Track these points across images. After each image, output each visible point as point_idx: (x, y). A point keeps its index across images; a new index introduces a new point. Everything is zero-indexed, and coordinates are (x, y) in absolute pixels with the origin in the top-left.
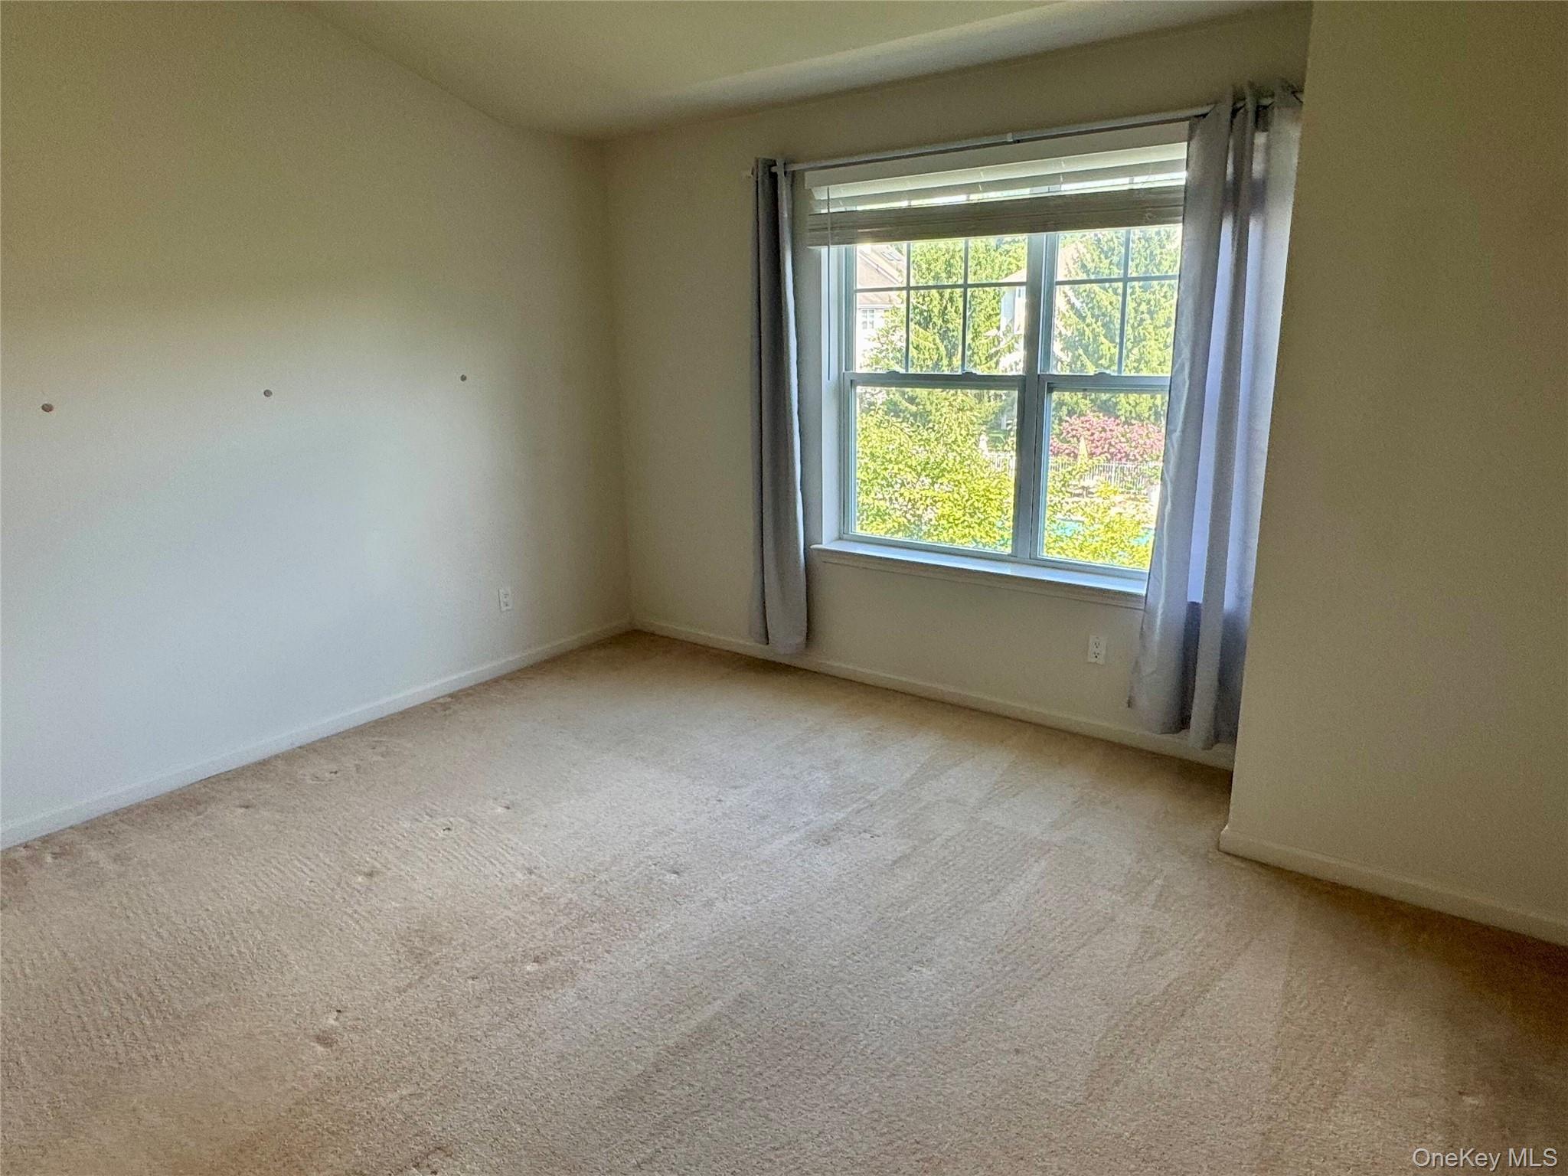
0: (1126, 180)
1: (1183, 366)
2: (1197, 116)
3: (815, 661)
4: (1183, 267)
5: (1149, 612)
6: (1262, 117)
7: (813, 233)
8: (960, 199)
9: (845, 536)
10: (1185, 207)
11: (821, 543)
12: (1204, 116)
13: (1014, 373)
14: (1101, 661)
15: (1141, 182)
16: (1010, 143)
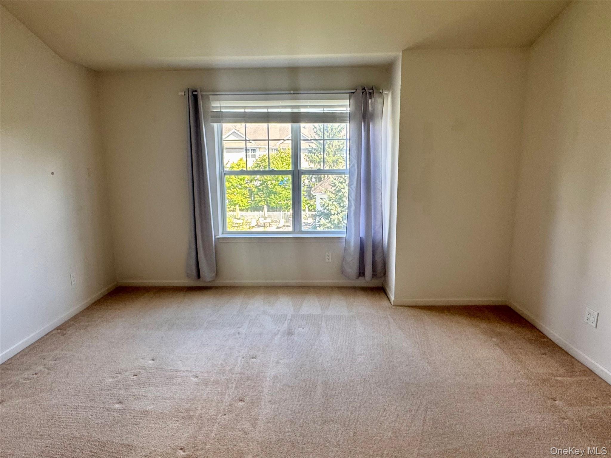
0: (322, 109)
1: (354, 166)
2: (352, 93)
3: (219, 283)
4: (351, 135)
5: (347, 242)
6: (371, 95)
7: (213, 118)
8: (265, 110)
9: (225, 232)
10: (349, 118)
11: (219, 236)
12: (353, 93)
13: (288, 170)
14: (330, 261)
15: (327, 110)
16: (292, 94)
